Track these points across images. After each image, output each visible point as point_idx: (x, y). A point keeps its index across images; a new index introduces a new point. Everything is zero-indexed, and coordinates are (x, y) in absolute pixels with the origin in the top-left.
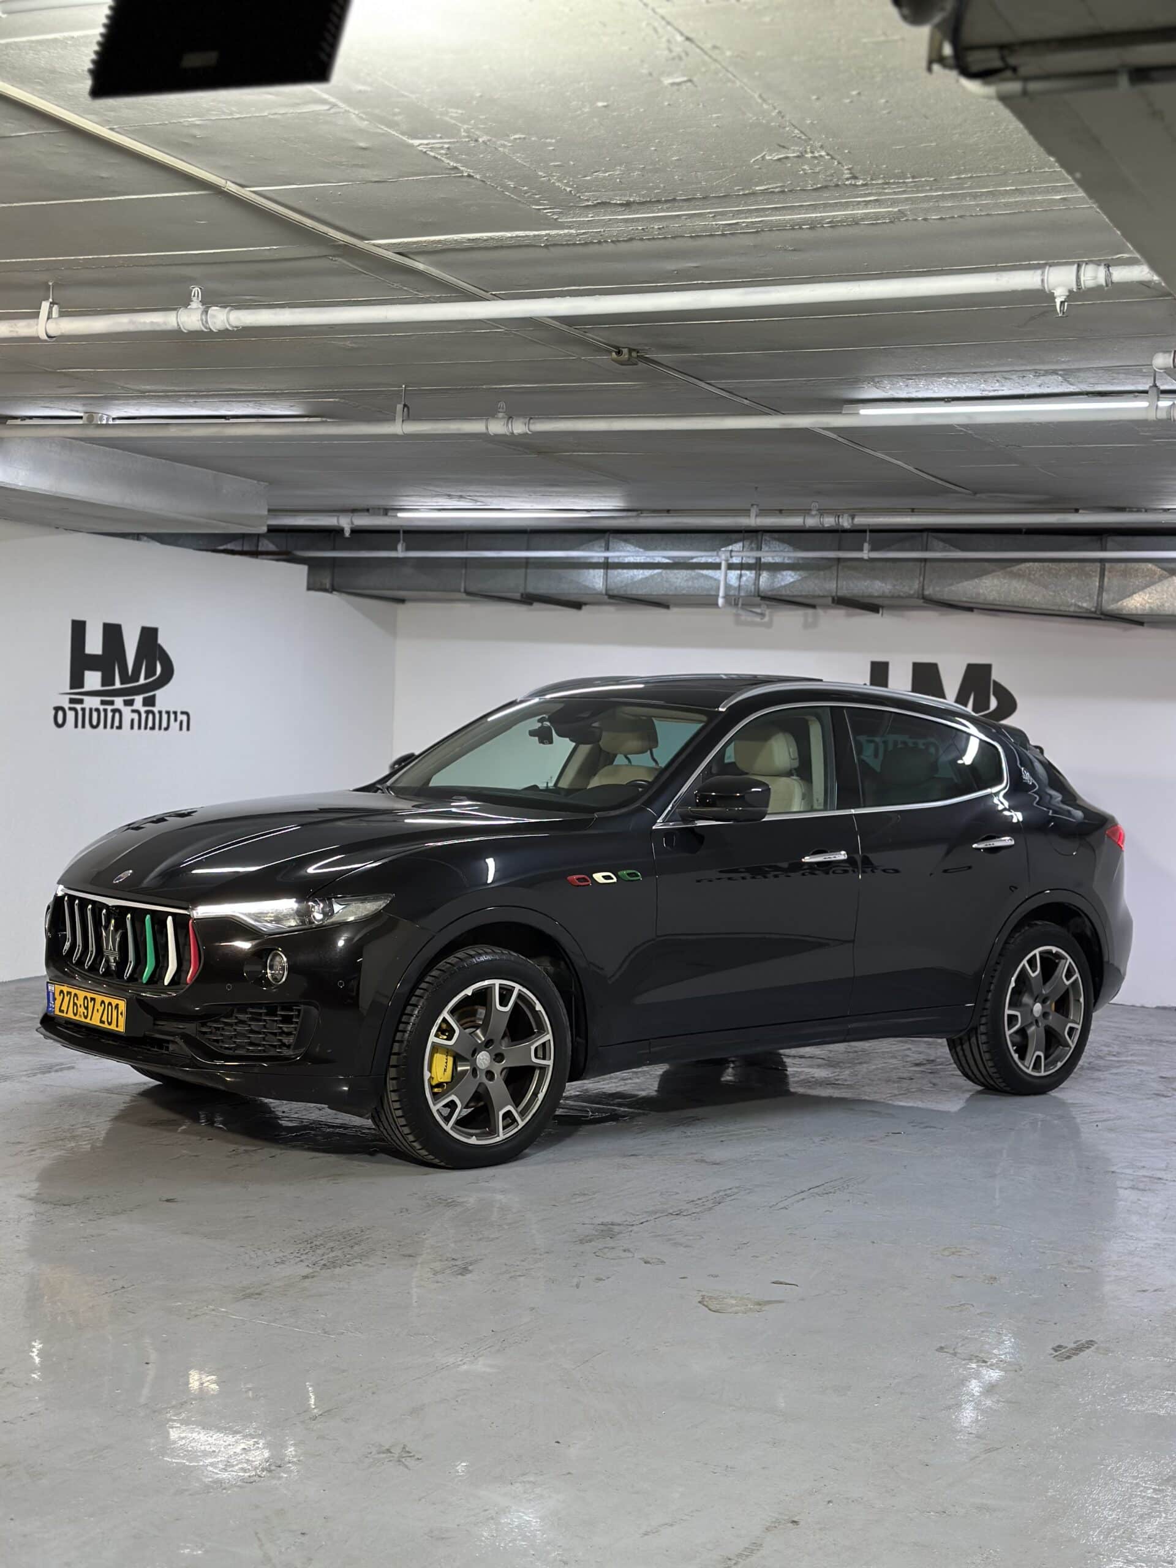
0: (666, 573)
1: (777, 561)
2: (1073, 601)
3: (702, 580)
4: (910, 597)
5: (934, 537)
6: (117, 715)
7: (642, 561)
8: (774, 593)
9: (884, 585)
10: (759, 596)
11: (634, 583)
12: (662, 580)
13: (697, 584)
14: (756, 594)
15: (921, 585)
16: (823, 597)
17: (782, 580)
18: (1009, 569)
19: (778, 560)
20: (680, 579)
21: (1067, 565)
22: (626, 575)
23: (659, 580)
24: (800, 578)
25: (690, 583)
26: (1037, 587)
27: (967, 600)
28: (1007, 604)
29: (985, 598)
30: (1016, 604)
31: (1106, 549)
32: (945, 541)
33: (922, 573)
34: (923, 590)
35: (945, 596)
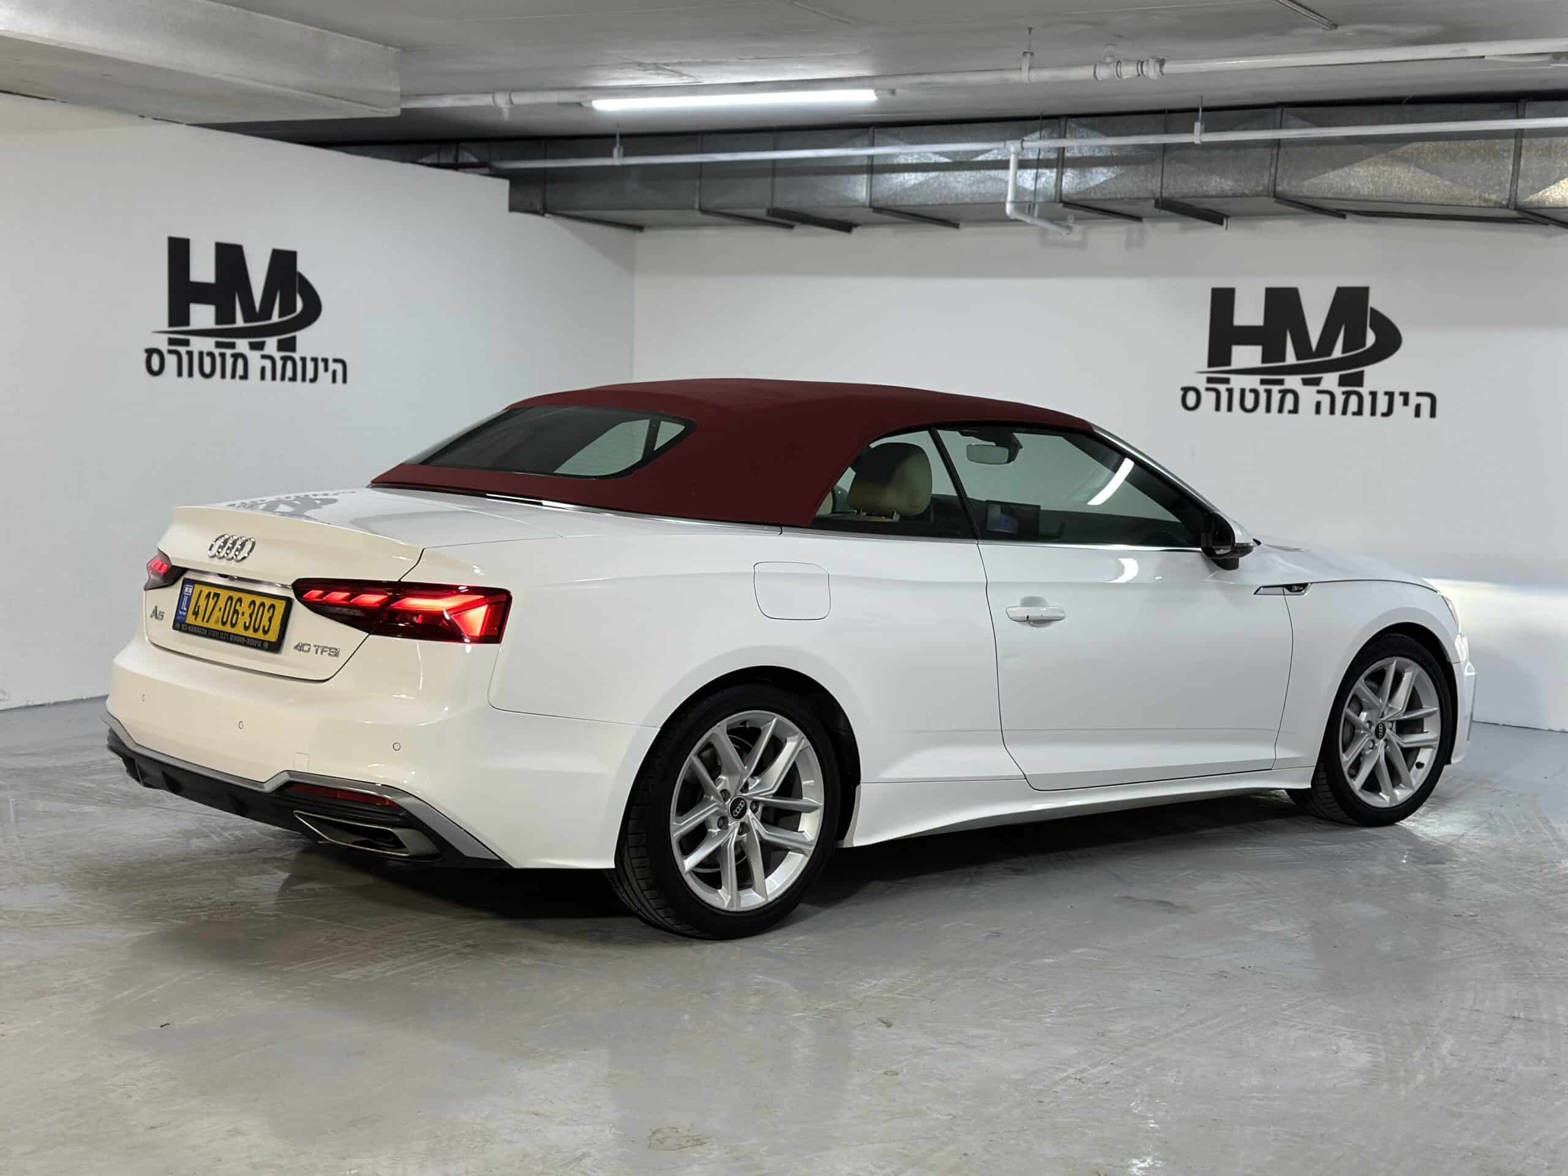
0: (944, 176)
1: (1085, 155)
2: (1477, 193)
3: (989, 184)
4: (1257, 195)
5: (1290, 112)
6: (240, 362)
7: (915, 161)
8: (1081, 197)
9: (1223, 180)
10: (1061, 201)
11: (905, 190)
12: (939, 185)
13: (983, 188)
14: (1058, 199)
15: (1272, 178)
16: (1146, 199)
17: (1091, 179)
18: (1390, 152)
19: (1087, 153)
20: (962, 183)
21: (1470, 143)
22: (895, 181)
23: (936, 185)
24: (1114, 176)
25: (974, 188)
26: (1428, 174)
27: (1334, 196)
28: (1387, 199)
29: (1358, 193)
30: (1399, 199)
31: (1523, 117)
32: (1304, 117)
33: (1274, 162)
34: (1275, 185)
35: (1305, 192)
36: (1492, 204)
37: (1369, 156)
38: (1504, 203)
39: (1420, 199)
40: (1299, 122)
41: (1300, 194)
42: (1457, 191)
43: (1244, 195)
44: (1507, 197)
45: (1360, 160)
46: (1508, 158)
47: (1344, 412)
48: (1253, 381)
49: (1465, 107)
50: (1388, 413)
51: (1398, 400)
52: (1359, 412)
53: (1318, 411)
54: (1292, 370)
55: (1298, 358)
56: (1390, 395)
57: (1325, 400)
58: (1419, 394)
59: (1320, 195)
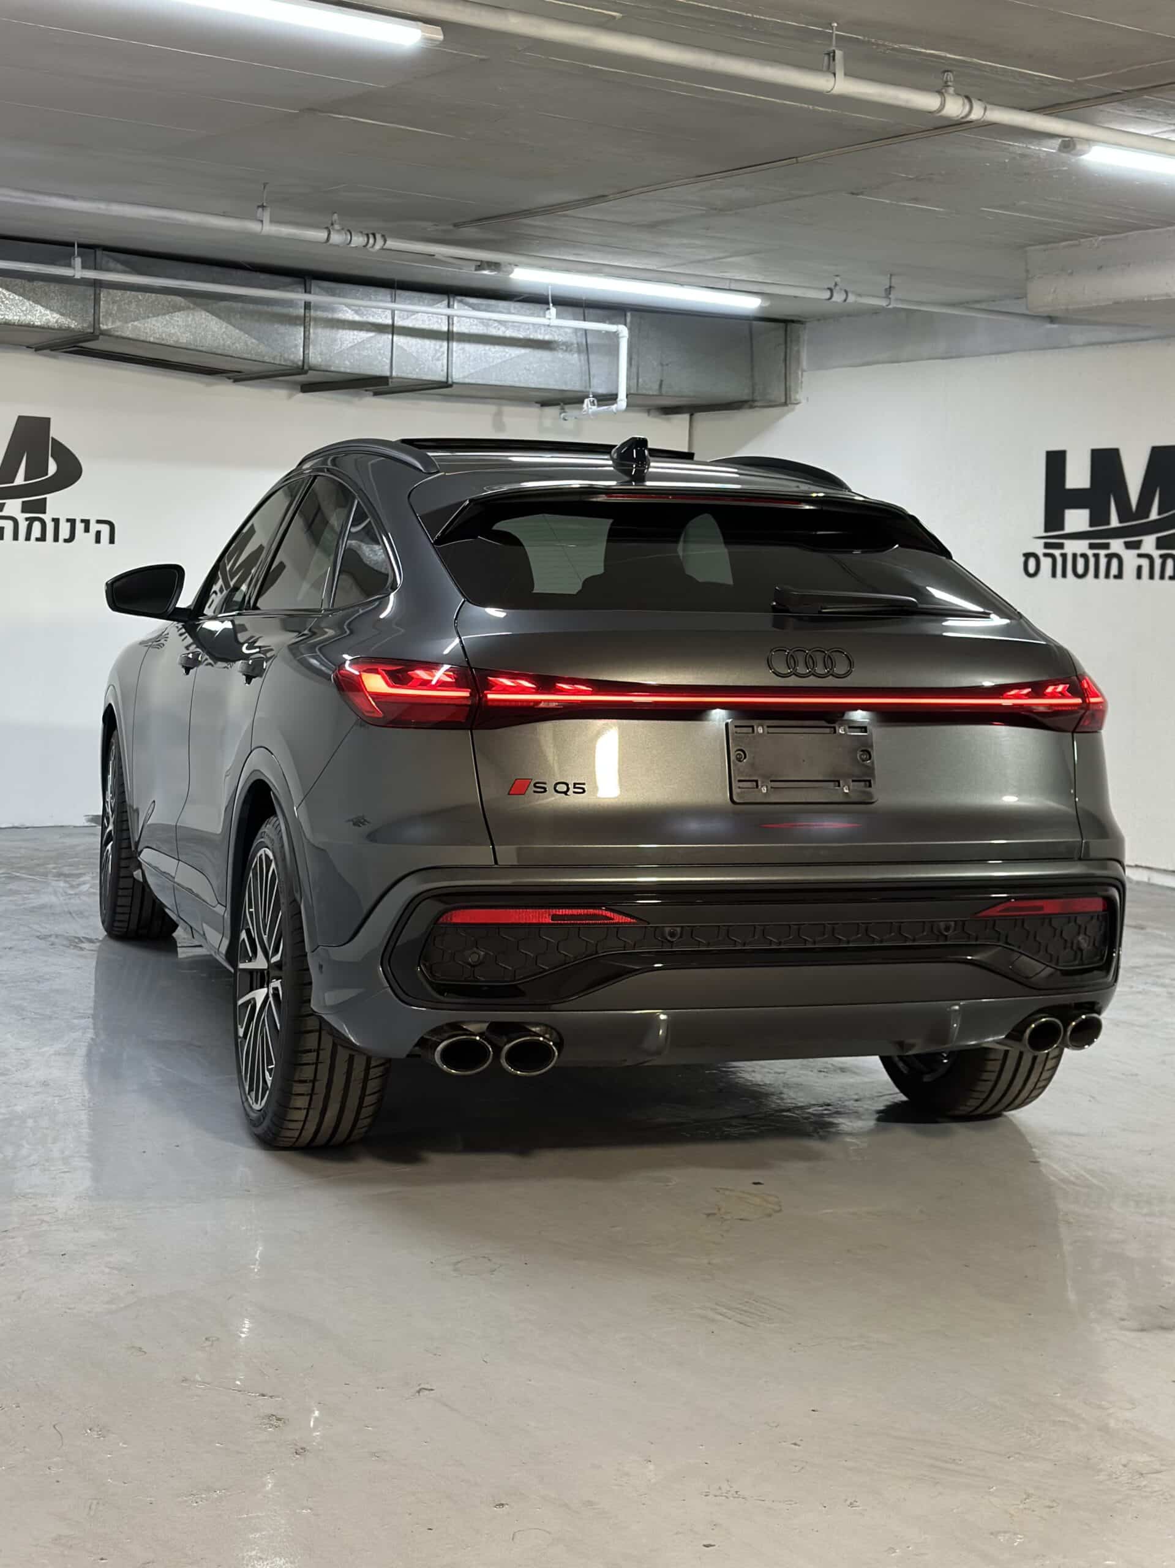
5: (108, 256)
9: (48, 312)
15: (97, 317)
26: (237, 331)
27: (158, 342)
28: (203, 349)
29: (178, 341)
30: (214, 350)
31: (310, 292)
32: (123, 263)
33: (97, 301)
34: (99, 324)
35: (128, 333)
36: (289, 363)
37: (189, 308)
38: (300, 363)
39: (230, 353)
40: (119, 267)
41: (124, 335)
42: (262, 348)
43: (69, 329)
44: (302, 358)
45: (179, 310)
46: (300, 325)
49: (263, 276)
50: (71, 539)
51: (80, 527)
52: (42, 538)
56: (72, 522)
58: (98, 522)
59: (142, 338)
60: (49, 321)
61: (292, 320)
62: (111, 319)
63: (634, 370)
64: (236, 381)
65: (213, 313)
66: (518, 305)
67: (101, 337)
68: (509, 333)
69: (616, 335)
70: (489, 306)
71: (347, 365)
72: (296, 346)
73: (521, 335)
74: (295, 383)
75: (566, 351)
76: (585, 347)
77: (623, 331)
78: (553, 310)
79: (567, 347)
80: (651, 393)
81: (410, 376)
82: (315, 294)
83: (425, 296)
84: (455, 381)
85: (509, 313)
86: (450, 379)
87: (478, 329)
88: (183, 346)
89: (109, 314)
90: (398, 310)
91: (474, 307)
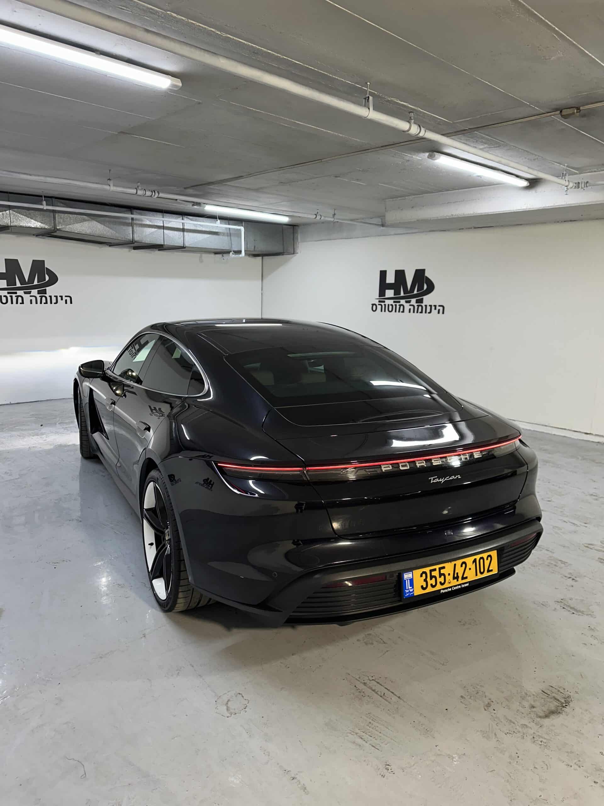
5: (57, 201)
26: (107, 228)
27: (78, 232)
28: (96, 235)
29: (86, 232)
30: (100, 236)
32: (63, 203)
33: (54, 218)
34: (56, 226)
35: (67, 230)
36: (127, 240)
37: (89, 220)
38: (132, 240)
39: (106, 237)
40: (62, 205)
41: (66, 230)
42: (117, 235)
43: (45, 228)
44: (132, 238)
45: (86, 221)
47: (41, 303)
48: (5, 293)
49: (116, 208)
50: (56, 303)
51: (59, 298)
52: (46, 303)
53: (31, 303)
54: (19, 289)
55: (21, 285)
56: (56, 297)
57: (33, 299)
58: (66, 296)
59: (73, 231)
60: (37, 226)
61: (127, 224)
62: (60, 225)
63: (246, 242)
64: (110, 246)
65: (98, 222)
66: (206, 219)
67: (57, 231)
68: (204, 229)
69: (240, 230)
70: (196, 219)
71: (148, 240)
72: (129, 234)
73: (208, 230)
74: (131, 247)
75: (223, 235)
76: (229, 234)
77: (242, 228)
78: (219, 221)
79: (223, 234)
80: (251, 250)
81: (170, 244)
82: (135, 215)
83: (174, 215)
84: (186, 246)
85: (203, 222)
86: (185, 246)
87: (192, 228)
88: (89, 234)
89: (59, 223)
90: (166, 221)
91: (191, 220)
